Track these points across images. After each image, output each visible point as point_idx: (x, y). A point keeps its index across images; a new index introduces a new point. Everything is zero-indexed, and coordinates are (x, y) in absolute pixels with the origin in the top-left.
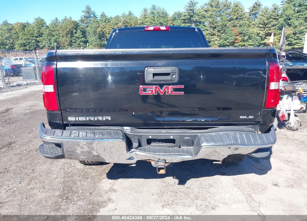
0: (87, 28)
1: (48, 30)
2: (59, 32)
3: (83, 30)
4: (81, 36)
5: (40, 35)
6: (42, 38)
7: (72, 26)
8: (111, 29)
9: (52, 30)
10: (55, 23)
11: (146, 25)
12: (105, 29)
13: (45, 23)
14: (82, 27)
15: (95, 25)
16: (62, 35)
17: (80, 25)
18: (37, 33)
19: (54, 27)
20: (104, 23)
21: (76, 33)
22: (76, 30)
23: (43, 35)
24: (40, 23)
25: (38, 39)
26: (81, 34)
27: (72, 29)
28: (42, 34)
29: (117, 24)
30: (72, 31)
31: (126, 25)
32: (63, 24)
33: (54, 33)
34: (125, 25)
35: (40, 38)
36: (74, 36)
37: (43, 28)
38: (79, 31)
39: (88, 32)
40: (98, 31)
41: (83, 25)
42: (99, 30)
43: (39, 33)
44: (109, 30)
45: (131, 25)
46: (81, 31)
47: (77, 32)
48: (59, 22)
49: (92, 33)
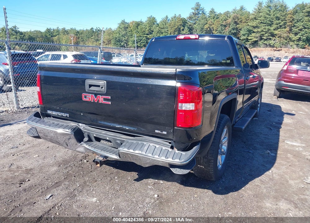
0: (194, 25)
1: (158, 28)
2: (167, 29)
3: (190, 27)
4: (188, 33)
5: (150, 33)
6: (152, 35)
7: (181, 23)
8: (219, 25)
9: (161, 27)
10: (165, 21)
11: (259, 21)
12: (213, 26)
13: (155, 21)
14: (190, 24)
15: (203, 21)
16: (170, 32)
17: (187, 22)
18: (148, 31)
19: (163, 25)
20: (213, 19)
21: (183, 30)
22: (184, 27)
23: (153, 33)
24: (152, 21)
25: (148, 36)
26: (188, 31)
27: (180, 26)
28: (153, 31)
29: (225, 20)
30: (180, 29)
31: (236, 20)
32: (172, 22)
33: (163, 31)
34: (235, 22)
35: (150, 36)
36: (181, 33)
37: (154, 26)
38: (186, 28)
39: (195, 29)
40: (205, 28)
41: (191, 22)
42: (206, 26)
43: (150, 30)
44: (217, 26)
45: (242, 20)
46: (188, 28)
47: (185, 29)
48: (169, 20)
49: (199, 30)
